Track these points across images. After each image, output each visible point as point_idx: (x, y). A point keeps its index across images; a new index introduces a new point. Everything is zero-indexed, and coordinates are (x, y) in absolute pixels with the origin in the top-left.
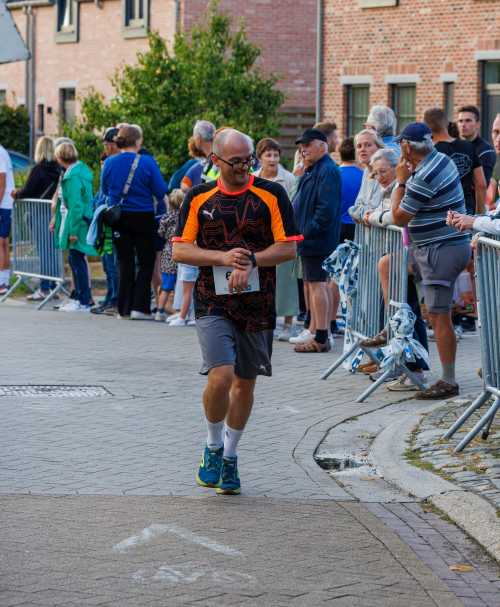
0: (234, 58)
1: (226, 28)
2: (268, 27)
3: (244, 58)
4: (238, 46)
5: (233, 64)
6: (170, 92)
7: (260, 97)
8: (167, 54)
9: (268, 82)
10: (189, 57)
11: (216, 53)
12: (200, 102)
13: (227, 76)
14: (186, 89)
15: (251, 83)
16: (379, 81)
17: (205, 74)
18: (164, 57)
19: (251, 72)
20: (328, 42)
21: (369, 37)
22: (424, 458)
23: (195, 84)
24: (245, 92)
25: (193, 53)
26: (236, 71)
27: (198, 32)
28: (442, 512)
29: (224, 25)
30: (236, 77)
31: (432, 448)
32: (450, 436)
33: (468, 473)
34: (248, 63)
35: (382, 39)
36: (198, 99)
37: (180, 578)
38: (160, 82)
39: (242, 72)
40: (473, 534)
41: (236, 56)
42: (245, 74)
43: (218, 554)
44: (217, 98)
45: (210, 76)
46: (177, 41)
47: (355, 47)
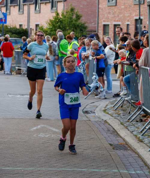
0: (75, 18)
1: (74, 10)
2: (86, 10)
3: (78, 18)
4: (77, 15)
5: (75, 19)
6: (60, 26)
7: (82, 27)
8: (59, 16)
9: (84, 23)
10: (65, 17)
11: (71, 16)
12: (67, 28)
13: (74, 22)
14: (64, 25)
15: (79, 24)
16: (111, 24)
17: (68, 21)
18: (59, 17)
19: (80, 21)
20: (99, 14)
21: (109, 13)
22: (107, 111)
23: (66, 24)
24: (78, 26)
25: (66, 16)
26: (76, 21)
27: (67, 11)
28: (108, 123)
29: (73, 10)
30: (76, 22)
31: (109, 109)
32: (114, 106)
33: (116, 115)
34: (79, 19)
35: (112, 13)
36: (67, 27)
37: (44, 136)
38: (58, 23)
39: (78, 21)
40: (114, 128)
41: (76, 17)
42: (78, 22)
43: (54, 131)
44: (71, 27)
45: (70, 22)
46: (62, 13)
47: (106, 15)
